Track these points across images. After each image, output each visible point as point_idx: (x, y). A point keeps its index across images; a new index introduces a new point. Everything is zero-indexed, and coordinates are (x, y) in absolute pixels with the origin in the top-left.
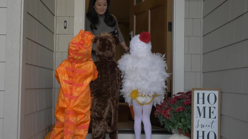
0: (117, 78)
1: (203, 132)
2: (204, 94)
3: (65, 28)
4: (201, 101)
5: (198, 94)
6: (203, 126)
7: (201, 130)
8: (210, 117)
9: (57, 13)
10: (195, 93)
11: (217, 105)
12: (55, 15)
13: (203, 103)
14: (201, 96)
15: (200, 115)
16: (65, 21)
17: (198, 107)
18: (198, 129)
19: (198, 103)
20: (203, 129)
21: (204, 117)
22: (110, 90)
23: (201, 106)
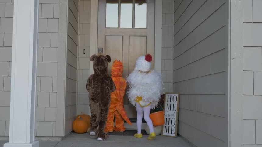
0: (106, 88)
1: (169, 119)
2: (171, 96)
3: (84, 54)
4: (169, 100)
5: (168, 96)
6: (169, 115)
7: (168, 117)
8: (173, 110)
9: (79, 44)
10: (167, 95)
11: (177, 103)
12: (78, 45)
13: (171, 101)
14: (169, 97)
15: (168, 109)
16: (84, 50)
17: (168, 104)
18: (166, 117)
19: (168, 102)
20: (169, 117)
21: (170, 110)
22: (99, 96)
23: (169, 103)
